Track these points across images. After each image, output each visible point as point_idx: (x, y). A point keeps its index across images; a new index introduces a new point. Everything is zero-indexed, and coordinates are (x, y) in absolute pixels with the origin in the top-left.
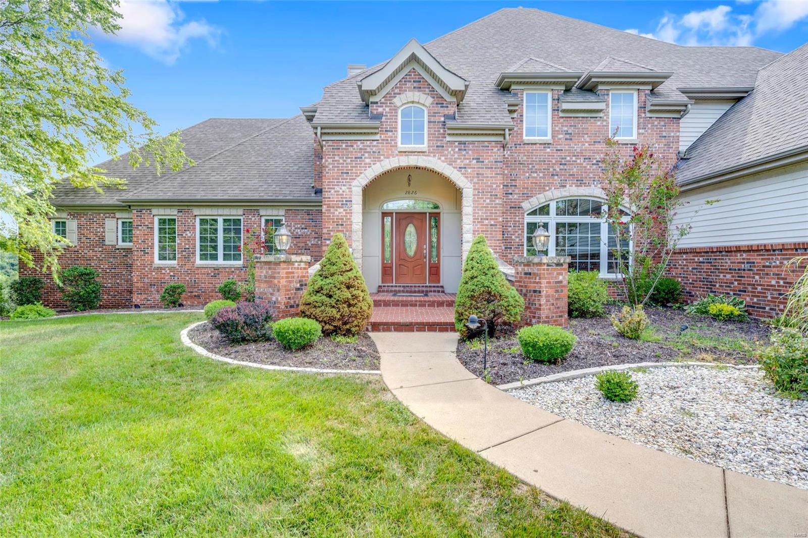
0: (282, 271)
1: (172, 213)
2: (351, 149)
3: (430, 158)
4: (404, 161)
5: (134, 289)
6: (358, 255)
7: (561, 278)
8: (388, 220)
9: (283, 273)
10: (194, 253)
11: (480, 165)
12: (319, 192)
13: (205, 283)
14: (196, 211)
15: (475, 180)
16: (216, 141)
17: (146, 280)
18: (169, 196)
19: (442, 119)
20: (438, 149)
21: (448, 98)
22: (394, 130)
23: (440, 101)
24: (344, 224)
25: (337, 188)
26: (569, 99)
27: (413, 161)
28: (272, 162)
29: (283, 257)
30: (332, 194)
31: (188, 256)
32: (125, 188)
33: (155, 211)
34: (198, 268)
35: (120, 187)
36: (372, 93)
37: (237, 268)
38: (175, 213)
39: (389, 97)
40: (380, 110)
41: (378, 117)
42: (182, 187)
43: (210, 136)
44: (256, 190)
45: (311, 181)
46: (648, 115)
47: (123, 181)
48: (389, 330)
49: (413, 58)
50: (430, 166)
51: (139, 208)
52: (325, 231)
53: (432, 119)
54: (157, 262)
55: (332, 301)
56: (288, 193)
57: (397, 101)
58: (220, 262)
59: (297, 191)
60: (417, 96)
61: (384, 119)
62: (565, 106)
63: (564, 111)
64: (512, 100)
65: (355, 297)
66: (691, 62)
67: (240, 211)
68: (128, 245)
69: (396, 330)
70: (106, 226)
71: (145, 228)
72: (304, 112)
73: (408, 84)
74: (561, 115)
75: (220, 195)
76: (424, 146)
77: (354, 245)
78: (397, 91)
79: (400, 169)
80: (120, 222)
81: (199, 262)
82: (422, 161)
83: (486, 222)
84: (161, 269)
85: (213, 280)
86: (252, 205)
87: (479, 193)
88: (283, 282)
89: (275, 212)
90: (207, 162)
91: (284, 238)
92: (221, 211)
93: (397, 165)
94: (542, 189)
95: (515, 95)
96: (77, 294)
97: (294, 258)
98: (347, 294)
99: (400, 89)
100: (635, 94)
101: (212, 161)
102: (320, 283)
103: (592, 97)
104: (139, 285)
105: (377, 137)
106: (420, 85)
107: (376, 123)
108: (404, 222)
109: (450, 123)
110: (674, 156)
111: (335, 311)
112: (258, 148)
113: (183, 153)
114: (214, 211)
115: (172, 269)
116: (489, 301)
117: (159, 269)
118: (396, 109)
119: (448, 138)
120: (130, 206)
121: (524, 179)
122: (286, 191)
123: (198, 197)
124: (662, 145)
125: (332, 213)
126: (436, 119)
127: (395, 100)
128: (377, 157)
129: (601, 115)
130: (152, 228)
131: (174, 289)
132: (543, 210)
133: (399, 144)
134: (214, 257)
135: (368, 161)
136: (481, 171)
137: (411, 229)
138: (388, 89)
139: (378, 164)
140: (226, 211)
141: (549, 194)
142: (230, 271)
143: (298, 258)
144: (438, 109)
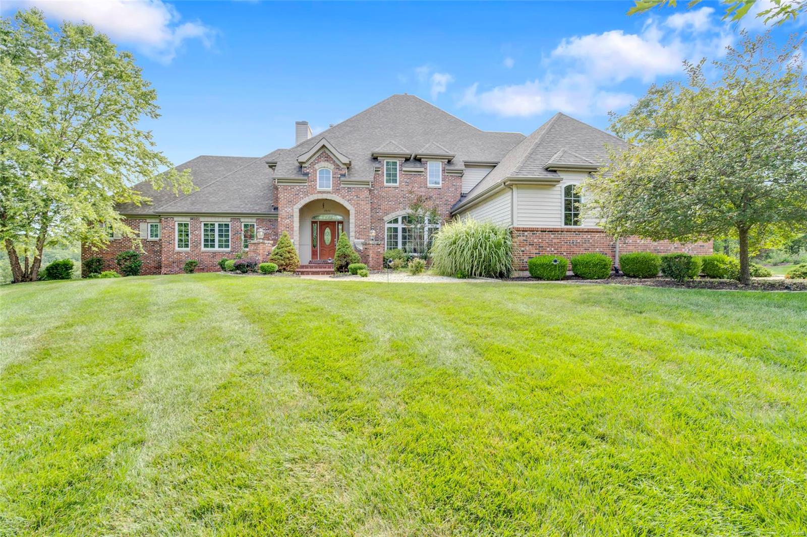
0: (261, 247)
1: (186, 220)
2: (293, 190)
3: (334, 195)
4: (320, 196)
5: (163, 265)
6: (297, 243)
7: (379, 250)
8: (315, 226)
9: (261, 248)
10: (200, 244)
11: (358, 199)
12: (276, 209)
13: (207, 261)
14: (202, 219)
15: (356, 206)
16: (207, 172)
17: (170, 260)
18: (185, 210)
19: (339, 176)
20: (337, 190)
21: (342, 166)
22: (315, 180)
23: (338, 167)
24: (290, 228)
25: (286, 209)
26: (406, 165)
27: (324, 196)
28: (247, 190)
29: (261, 241)
30: (283, 212)
31: (197, 246)
32: (152, 204)
33: (176, 219)
34: (203, 253)
35: (149, 203)
36: (303, 163)
37: (227, 253)
38: (189, 219)
39: (313, 164)
40: (308, 171)
41: (307, 174)
42: (192, 204)
43: (203, 169)
44: (239, 207)
45: (271, 202)
46: (446, 174)
47: (149, 199)
48: (309, 274)
49: (324, 146)
50: (333, 199)
51: (166, 217)
52: (279, 231)
53: (334, 176)
54: (177, 249)
55: (282, 258)
56: (257, 209)
57: (316, 166)
58: (216, 249)
59: (262, 207)
60: (326, 164)
61: (310, 175)
62: (404, 169)
63: (404, 171)
64: (377, 165)
65: (292, 257)
66: (480, 143)
67: (229, 219)
68: (154, 239)
69: (312, 274)
70: (141, 227)
71: (170, 229)
72: (267, 163)
73: (322, 159)
74: (403, 173)
75: (217, 210)
76: (330, 189)
77: (295, 238)
78: (316, 162)
79: (318, 200)
80: (149, 225)
81: (203, 249)
82: (329, 197)
83: (361, 227)
84: (180, 253)
85: (212, 260)
86: (236, 216)
87: (357, 212)
88: (261, 251)
89: (250, 220)
90: (205, 189)
91: (261, 233)
92: (217, 219)
93: (317, 198)
94: (394, 210)
95: (380, 162)
96: (130, 267)
97: (266, 241)
98: (288, 255)
99: (318, 160)
100: (441, 163)
101: (208, 188)
102: (277, 251)
103: (418, 164)
104: (166, 262)
105: (306, 184)
106: (328, 158)
107: (306, 178)
108: (324, 227)
109: (343, 179)
110: (459, 195)
111: (283, 262)
112: (237, 180)
113: (192, 184)
114: (213, 219)
115: (187, 253)
116: (345, 258)
117: (179, 253)
118: (316, 171)
119: (342, 186)
120: (159, 216)
121: (385, 205)
122: (257, 208)
123: (203, 211)
124: (453, 189)
125: (283, 222)
126: (336, 176)
127: (315, 166)
128: (306, 194)
129: (423, 173)
130: (174, 229)
131: (191, 263)
132: (396, 221)
133: (318, 188)
134: (213, 246)
135: (301, 196)
136: (358, 202)
137: (328, 231)
138: (312, 160)
139: (307, 197)
140: (220, 219)
141: (398, 213)
142: (223, 254)
143: (268, 242)
144: (337, 171)
